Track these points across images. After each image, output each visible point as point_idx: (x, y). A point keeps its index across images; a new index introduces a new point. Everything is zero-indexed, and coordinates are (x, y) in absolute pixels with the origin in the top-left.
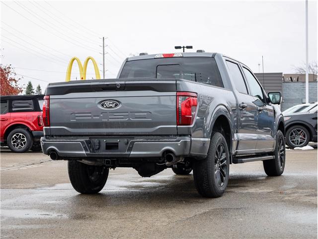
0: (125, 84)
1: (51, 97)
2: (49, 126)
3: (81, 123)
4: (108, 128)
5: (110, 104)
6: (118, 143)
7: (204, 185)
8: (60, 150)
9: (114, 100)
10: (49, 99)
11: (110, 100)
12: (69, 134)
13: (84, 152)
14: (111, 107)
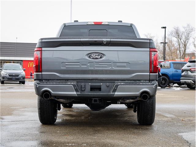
0: (110, 41)
1: (43, 49)
2: (41, 72)
3: (70, 70)
4: (93, 74)
5: (96, 56)
6: (101, 86)
7: (148, 116)
8: (53, 91)
9: (99, 53)
10: (41, 51)
11: (96, 53)
12: (59, 79)
13: (75, 93)
14: (97, 58)
